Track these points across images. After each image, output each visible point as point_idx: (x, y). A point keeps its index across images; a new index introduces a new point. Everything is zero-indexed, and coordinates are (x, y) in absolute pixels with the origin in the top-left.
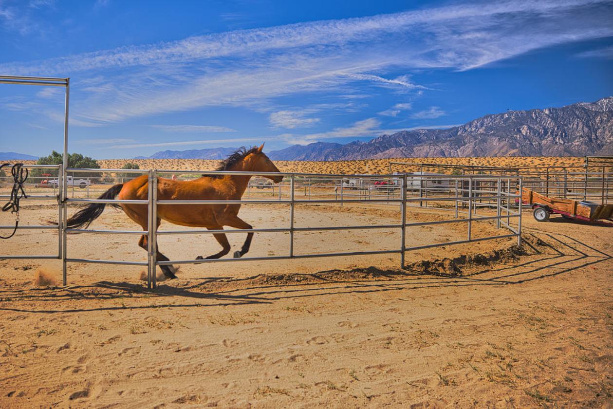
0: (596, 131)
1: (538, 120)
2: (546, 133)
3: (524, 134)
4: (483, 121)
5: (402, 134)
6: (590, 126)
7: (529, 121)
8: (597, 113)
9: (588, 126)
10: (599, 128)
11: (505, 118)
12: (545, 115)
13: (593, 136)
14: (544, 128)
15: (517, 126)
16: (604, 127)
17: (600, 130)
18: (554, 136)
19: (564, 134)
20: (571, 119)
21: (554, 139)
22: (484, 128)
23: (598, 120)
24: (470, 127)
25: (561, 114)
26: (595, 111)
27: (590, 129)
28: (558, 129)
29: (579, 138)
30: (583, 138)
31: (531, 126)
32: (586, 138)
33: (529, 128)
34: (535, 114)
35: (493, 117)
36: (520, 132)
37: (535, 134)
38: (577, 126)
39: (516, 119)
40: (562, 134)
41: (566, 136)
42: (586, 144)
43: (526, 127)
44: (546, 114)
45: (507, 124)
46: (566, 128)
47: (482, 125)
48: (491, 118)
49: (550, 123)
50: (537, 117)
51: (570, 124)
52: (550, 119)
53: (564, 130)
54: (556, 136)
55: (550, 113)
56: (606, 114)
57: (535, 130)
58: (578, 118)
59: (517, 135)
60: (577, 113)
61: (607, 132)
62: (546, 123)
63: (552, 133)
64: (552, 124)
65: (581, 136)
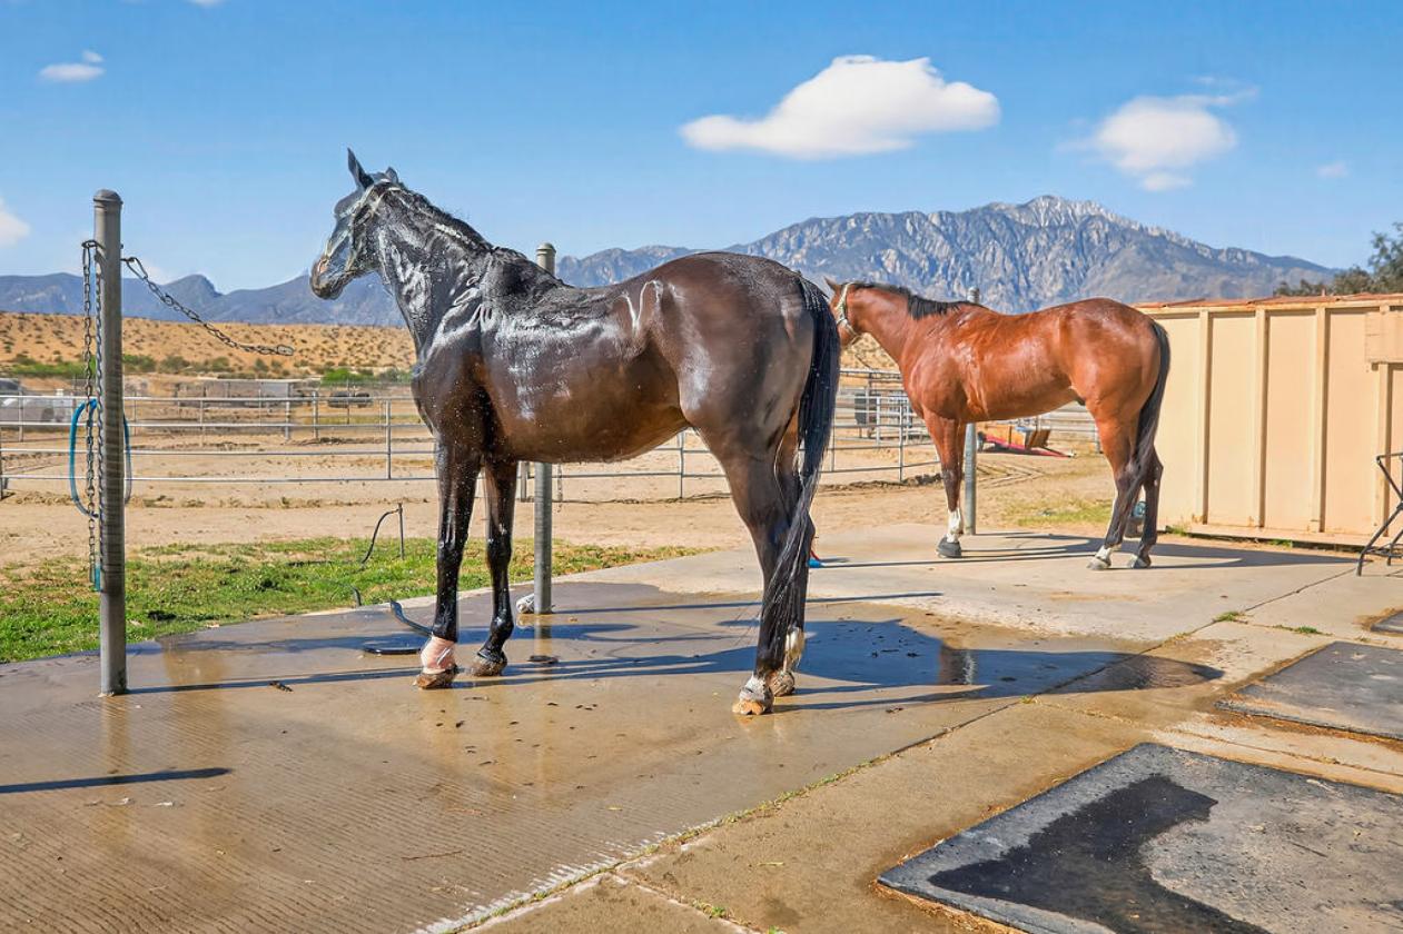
0: (1028, 270)
1: (919, 238)
2: (933, 268)
3: (890, 271)
4: (801, 232)
5: (609, 255)
6: (1015, 259)
7: (899, 241)
8: (1029, 229)
9: (1013, 259)
10: (1032, 265)
11: (849, 228)
12: (931, 228)
13: (1023, 280)
14: (929, 258)
15: (874, 250)
16: (1041, 263)
17: (1034, 269)
18: (949, 279)
19: (968, 274)
20: (982, 239)
21: (949, 284)
22: (804, 251)
23: (1030, 245)
24: (774, 247)
25: (962, 225)
26: (1026, 225)
27: (1016, 265)
28: (956, 261)
29: (997, 286)
30: (1003, 284)
31: (904, 251)
32: (1010, 286)
33: (901, 256)
34: (912, 224)
35: (824, 224)
36: (881, 264)
37: (912, 272)
38: (994, 255)
39: (873, 232)
40: (964, 273)
41: (971, 279)
42: (1010, 300)
43: (893, 252)
44: (934, 225)
45: (854, 245)
46: (972, 259)
47: (800, 243)
48: (820, 225)
49: (941, 246)
50: (915, 231)
51: (980, 252)
52: (941, 238)
53: (968, 264)
54: (954, 276)
55: (943, 223)
56: (1045, 232)
57: (913, 261)
58: (995, 238)
59: (873, 271)
60: (993, 226)
61: (1046, 274)
62: (934, 247)
63: (945, 271)
64: (946, 249)
65: (1000, 281)
